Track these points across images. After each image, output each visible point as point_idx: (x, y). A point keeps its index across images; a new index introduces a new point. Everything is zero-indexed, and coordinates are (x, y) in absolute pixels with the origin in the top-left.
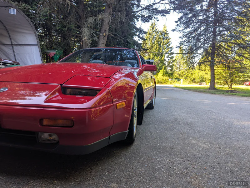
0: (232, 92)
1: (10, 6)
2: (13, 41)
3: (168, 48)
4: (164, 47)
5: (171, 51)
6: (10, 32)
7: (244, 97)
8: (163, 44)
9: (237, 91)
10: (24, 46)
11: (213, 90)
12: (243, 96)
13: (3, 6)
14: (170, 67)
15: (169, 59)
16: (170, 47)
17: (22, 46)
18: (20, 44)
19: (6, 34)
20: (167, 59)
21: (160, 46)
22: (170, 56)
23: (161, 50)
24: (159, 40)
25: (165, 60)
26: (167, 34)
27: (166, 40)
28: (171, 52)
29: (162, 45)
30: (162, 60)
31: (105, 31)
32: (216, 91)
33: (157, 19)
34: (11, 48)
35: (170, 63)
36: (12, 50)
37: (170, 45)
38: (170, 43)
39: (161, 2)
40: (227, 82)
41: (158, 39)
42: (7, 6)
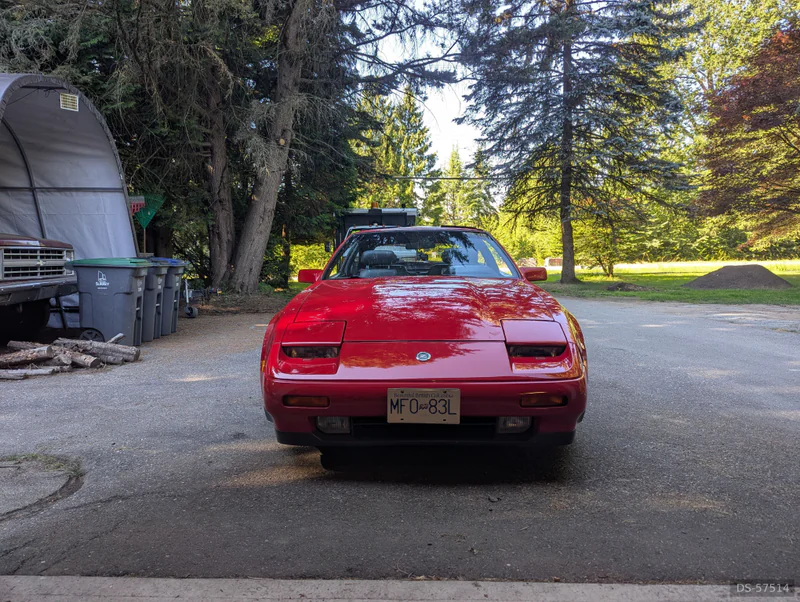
0: (623, 288)
1: (62, 88)
2: (34, 178)
3: (422, 158)
4: (410, 156)
5: (430, 167)
6: (28, 153)
7: (658, 303)
8: (406, 147)
9: (635, 286)
10: (74, 193)
11: (571, 286)
12: (653, 300)
13: (38, 88)
14: (430, 215)
15: (427, 190)
16: (426, 154)
17: (68, 193)
18: (62, 186)
19: (16, 158)
20: (420, 192)
21: (399, 153)
22: (429, 183)
23: (403, 165)
24: (395, 133)
25: (415, 194)
26: (417, 115)
27: (415, 133)
28: (432, 169)
29: (402, 148)
30: (408, 196)
31: (284, 131)
32: (581, 286)
33: (424, 95)
34: (29, 198)
35: (430, 204)
36: (32, 206)
37: (426, 149)
38: (427, 143)
39: (446, 58)
40: (599, 260)
41: (392, 132)
42: (51, 88)
